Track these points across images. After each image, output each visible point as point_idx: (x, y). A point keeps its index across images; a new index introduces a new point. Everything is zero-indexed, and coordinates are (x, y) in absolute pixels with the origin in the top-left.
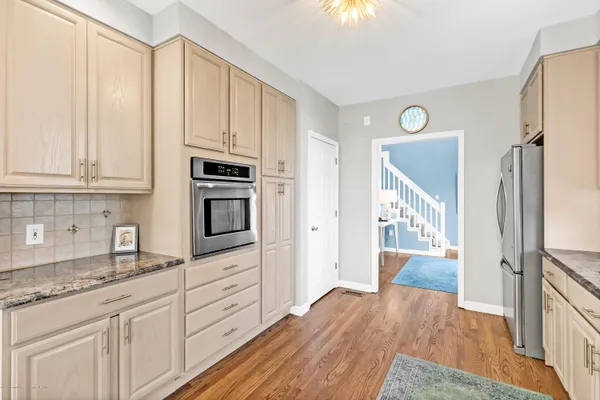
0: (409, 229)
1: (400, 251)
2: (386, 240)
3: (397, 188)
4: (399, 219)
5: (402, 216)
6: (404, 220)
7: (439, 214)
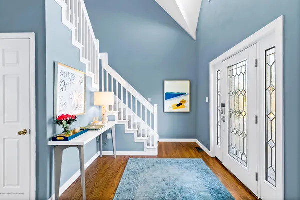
0: (127, 131)
1: (119, 153)
2: (104, 144)
3: (115, 91)
4: (117, 122)
5: (120, 119)
6: (122, 122)
7: (153, 116)
